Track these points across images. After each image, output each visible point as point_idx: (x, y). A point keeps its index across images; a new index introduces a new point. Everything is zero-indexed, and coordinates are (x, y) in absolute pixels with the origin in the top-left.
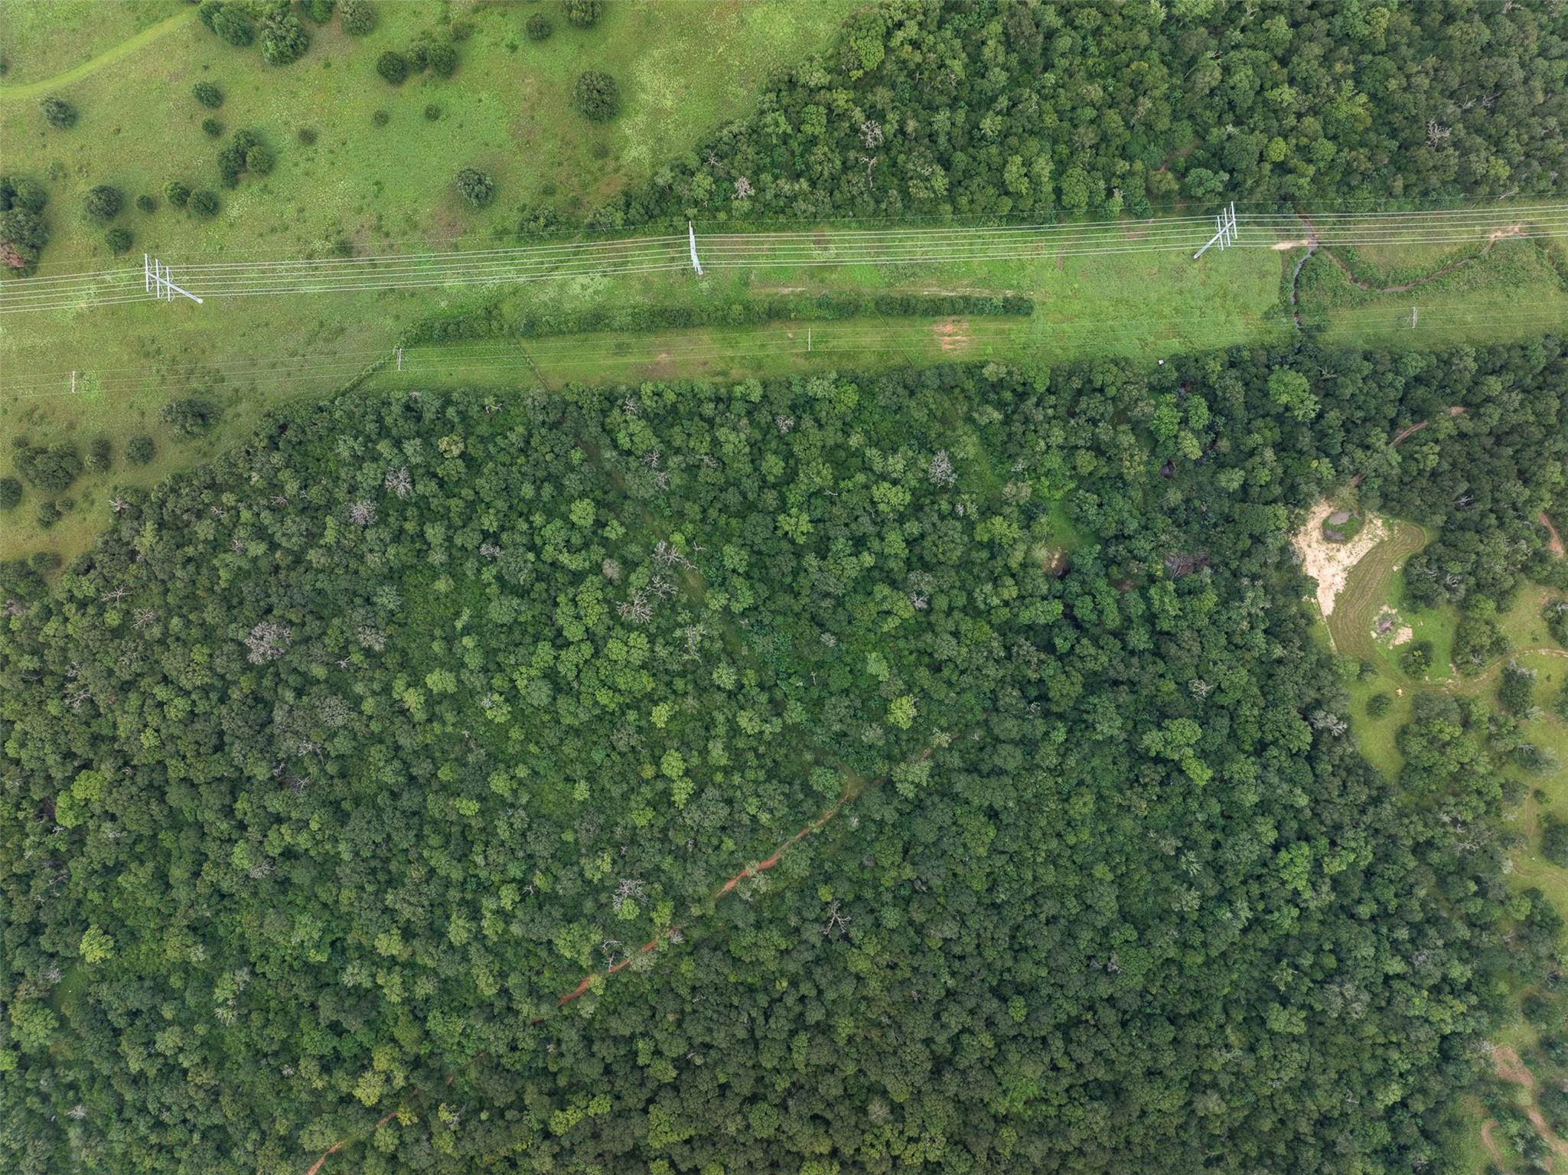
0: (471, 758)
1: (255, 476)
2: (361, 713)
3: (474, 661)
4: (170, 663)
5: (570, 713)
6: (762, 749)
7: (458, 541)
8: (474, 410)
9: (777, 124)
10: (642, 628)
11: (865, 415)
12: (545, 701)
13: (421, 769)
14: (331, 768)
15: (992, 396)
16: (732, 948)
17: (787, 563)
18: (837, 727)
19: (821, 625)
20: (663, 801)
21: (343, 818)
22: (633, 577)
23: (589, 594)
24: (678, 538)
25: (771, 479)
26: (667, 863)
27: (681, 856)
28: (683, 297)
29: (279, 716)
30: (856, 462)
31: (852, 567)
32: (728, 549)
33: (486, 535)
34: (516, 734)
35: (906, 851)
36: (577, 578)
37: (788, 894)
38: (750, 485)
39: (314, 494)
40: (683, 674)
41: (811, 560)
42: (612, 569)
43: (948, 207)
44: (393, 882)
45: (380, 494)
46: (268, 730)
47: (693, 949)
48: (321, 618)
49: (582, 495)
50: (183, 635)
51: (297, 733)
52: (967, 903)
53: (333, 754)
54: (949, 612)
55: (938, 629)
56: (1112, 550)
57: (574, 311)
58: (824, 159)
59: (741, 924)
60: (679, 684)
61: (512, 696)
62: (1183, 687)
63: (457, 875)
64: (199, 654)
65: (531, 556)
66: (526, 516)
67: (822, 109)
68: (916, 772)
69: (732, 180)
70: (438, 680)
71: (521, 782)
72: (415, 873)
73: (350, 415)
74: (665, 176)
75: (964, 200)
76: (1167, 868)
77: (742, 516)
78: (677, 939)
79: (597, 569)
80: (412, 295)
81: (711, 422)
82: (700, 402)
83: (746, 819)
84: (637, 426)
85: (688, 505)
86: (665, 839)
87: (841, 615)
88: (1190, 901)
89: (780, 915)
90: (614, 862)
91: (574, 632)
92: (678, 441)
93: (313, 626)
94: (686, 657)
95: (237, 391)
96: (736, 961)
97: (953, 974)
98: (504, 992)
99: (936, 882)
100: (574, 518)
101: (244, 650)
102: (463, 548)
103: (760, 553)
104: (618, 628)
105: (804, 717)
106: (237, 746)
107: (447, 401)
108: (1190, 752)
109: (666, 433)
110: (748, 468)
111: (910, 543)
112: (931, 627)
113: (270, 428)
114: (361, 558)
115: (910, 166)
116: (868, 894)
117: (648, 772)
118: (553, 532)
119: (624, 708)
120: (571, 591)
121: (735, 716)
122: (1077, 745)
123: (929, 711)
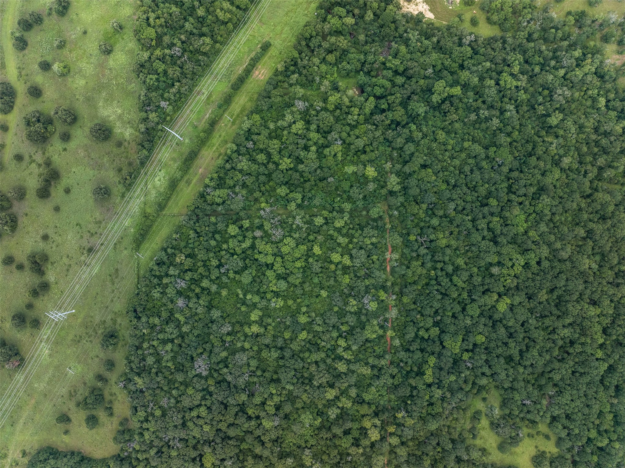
0: (288, 323)
1: (145, 331)
2: (248, 350)
3: (256, 299)
4: (186, 402)
5: (296, 279)
6: (351, 226)
7: (213, 277)
8: (174, 243)
9: (151, 79)
10: (284, 236)
11: (266, 118)
12: (286, 285)
13: (280, 343)
14: (259, 373)
15: (289, 73)
16: (409, 281)
17: (296, 175)
18: (361, 196)
19: (324, 179)
20: (346, 269)
21: (278, 381)
22: (266, 228)
23: (261, 245)
24: (263, 205)
25: (265, 162)
26: (367, 282)
27: (368, 276)
28: (186, 150)
29: (229, 378)
30: (279, 131)
31: (312, 155)
32: (278, 191)
33: (218, 267)
35: (417, 203)
36: (253, 247)
37: (404, 251)
38: (262, 169)
39: (164, 315)
40: (309, 234)
41: (301, 167)
42: (258, 233)
43: (218, 44)
44: (311, 378)
45: (180, 293)
46: (232, 386)
47: (401, 294)
48: (207, 342)
49: (227, 226)
50: (180, 393)
51: (239, 376)
52: (447, 194)
53: (255, 369)
54: (349, 135)
55: (352, 142)
56: (365, 70)
57: (165, 189)
58: (174, 72)
59: (403, 272)
60: (311, 238)
61: (277, 294)
62: (425, 77)
63: (323, 355)
64: (190, 391)
65: (235, 257)
66: (221, 250)
67: (157, 61)
68: (393, 181)
69: (159, 107)
70: (254, 316)
71: (307, 312)
72: (313, 368)
73: (147, 286)
74: (142, 127)
75: (219, 38)
76: (480, 123)
77: (271, 180)
78: (394, 297)
79: (255, 238)
80: (122, 238)
81: (233, 168)
82: (224, 168)
83: (370, 247)
84: (217, 192)
85: (255, 195)
86: (359, 277)
87: (326, 170)
88: (496, 122)
89: (409, 258)
90: (355, 299)
91: (270, 260)
92: (231, 183)
93: (208, 346)
94: (304, 229)
95: (112, 319)
96: (414, 283)
97: (467, 215)
98: (373, 367)
99: (434, 200)
100: (232, 234)
101: (199, 376)
102: (217, 278)
103: (287, 183)
104: (279, 244)
105: (350, 205)
106: (229, 399)
107: (165, 250)
108: (448, 89)
109: (226, 186)
110: (257, 166)
111: (318, 131)
112: (350, 144)
113: (132, 314)
114: (196, 314)
115: (196, 46)
116: (422, 224)
117: (333, 267)
118: (232, 243)
119: (307, 261)
120: (256, 251)
121: (334, 227)
122: (421, 125)
123: (377, 164)
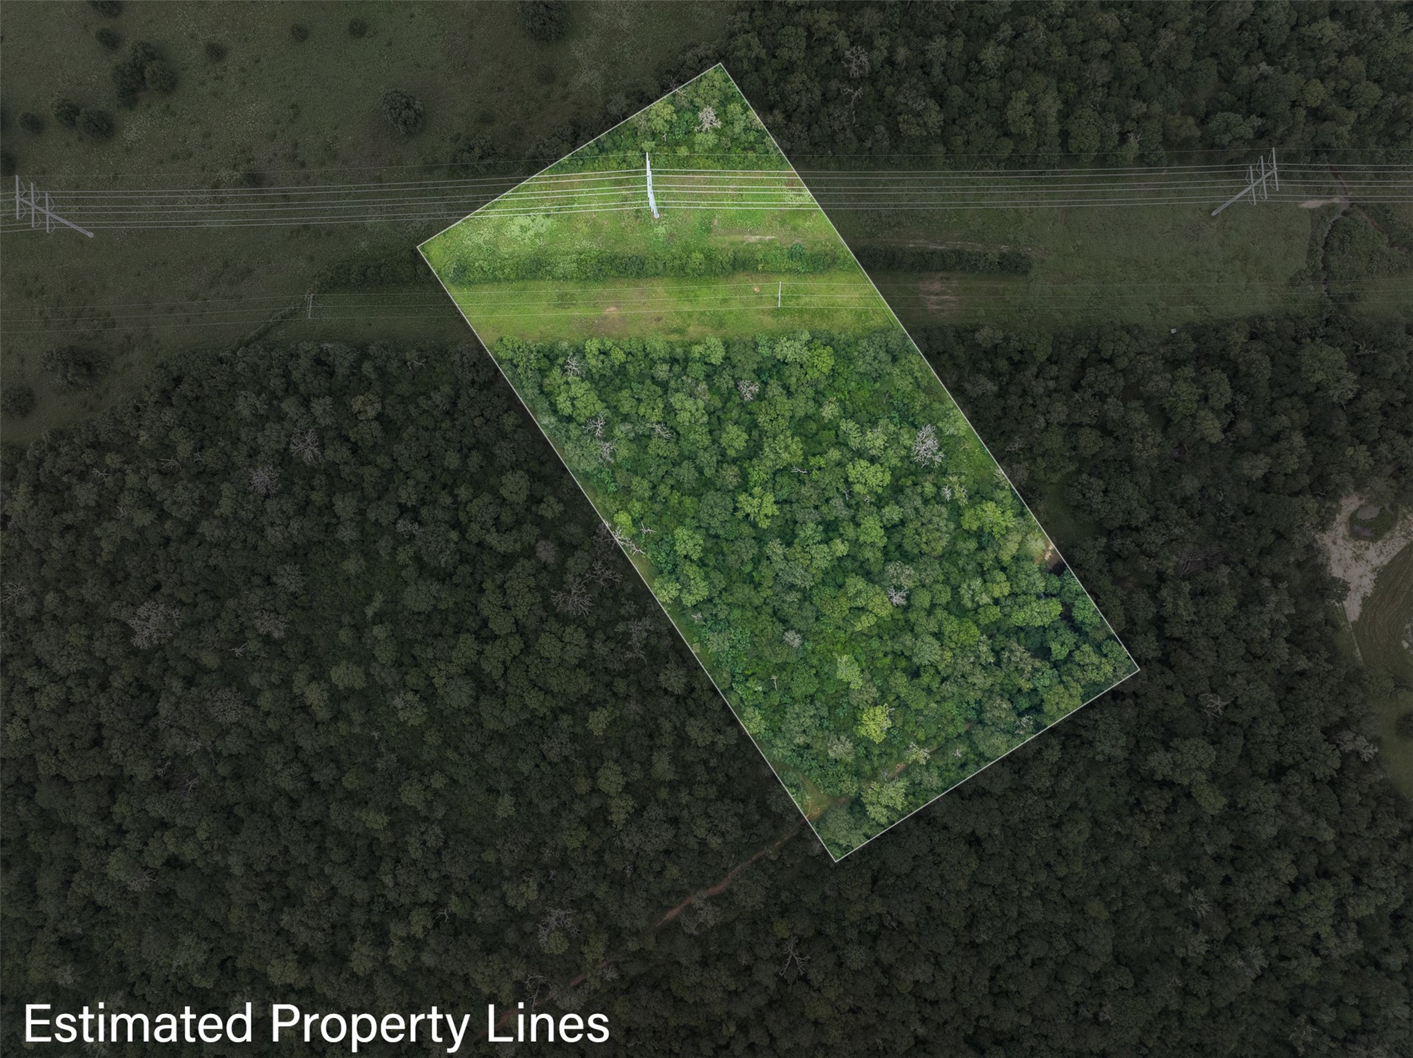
0: (380, 764)
1: (144, 436)
2: (256, 707)
3: (385, 654)
4: (43, 645)
5: (495, 717)
6: (713, 762)
7: (372, 516)
8: (393, 366)
9: (750, 47)
10: (580, 621)
11: (840, 382)
12: (466, 702)
13: (325, 774)
14: (223, 769)
15: (986, 365)
16: (673, 987)
17: (748, 550)
18: (800, 740)
19: (784, 621)
20: (598, 819)
21: (235, 825)
22: (570, 563)
23: (520, 579)
24: (623, 518)
25: (731, 453)
26: (602, 891)
27: (618, 883)
28: (635, 243)
29: (164, 708)
30: (828, 435)
31: (822, 557)
32: (681, 533)
33: (403, 509)
34: (432, 738)
35: (875, 880)
36: (507, 561)
37: (739, 927)
38: (707, 459)
39: (209, 457)
40: (625, 674)
41: (776, 548)
42: (547, 552)
43: (941, 148)
44: (291, 899)
45: (284, 458)
46: (152, 724)
47: (630, 986)
48: (215, 598)
49: (515, 467)
50: (59, 613)
51: (183, 729)
52: (943, 942)
53: (225, 753)
54: (930, 612)
55: (918, 629)
56: (1117, 543)
57: (512, 255)
58: (802, 88)
59: (684, 961)
60: (621, 686)
61: (428, 695)
62: (1194, 702)
63: (362, 895)
64: (76, 636)
65: (454, 535)
66: (449, 488)
67: (801, 31)
68: (889, 794)
69: (696, 109)
70: (344, 675)
71: (436, 793)
72: (314, 892)
73: (254, 368)
74: (619, 104)
75: (959, 141)
76: (1169, 906)
77: (697, 494)
78: (611, 975)
79: (530, 552)
80: (329, 234)
81: (664, 386)
82: (653, 363)
83: (693, 843)
84: (580, 389)
85: (636, 480)
86: (600, 863)
87: (808, 612)
88: (1197, 945)
89: (729, 951)
90: (541, 887)
91: (501, 624)
92: (626, 407)
93: (206, 607)
94: (629, 655)
95: (129, 337)
96: (678, 1001)
97: (924, 1021)
99: (909, 920)
100: (504, 492)
101: (127, 632)
102: (376, 523)
103: (717, 536)
104: (552, 619)
105: (764, 724)
106: (116, 743)
107: (364, 355)
108: (1202, 777)
109: (612, 398)
110: (706, 441)
111: (889, 529)
112: (911, 627)
113: (162, 380)
114: (261, 532)
115: (901, 99)
116: (831, 929)
117: (583, 786)
118: (481, 509)
119: (556, 713)
120: (499, 577)
121: (683, 724)
122: (1072, 762)
123: (905, 723)
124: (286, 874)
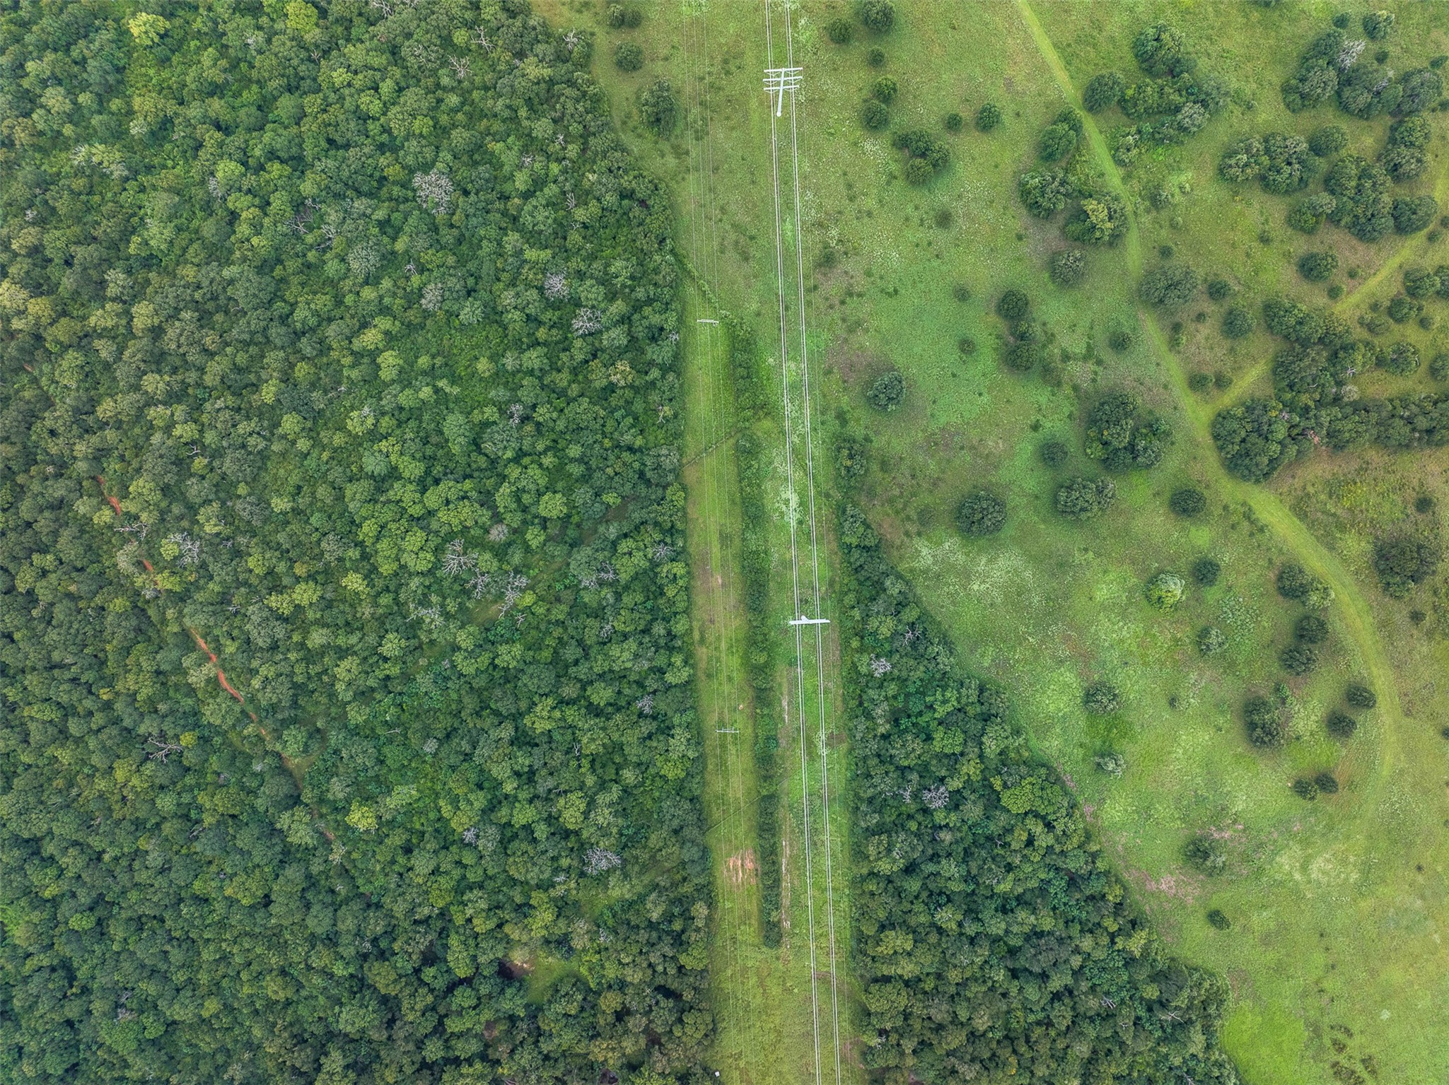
0: (316, 394)
1: (594, 176)
2: (363, 285)
3: (407, 398)
4: (411, 97)
5: (355, 493)
6: (325, 679)
7: (526, 381)
8: (654, 397)
9: (945, 702)
10: (438, 565)
11: (659, 782)
12: (369, 469)
13: (306, 345)
14: (312, 256)
15: (676, 911)
16: (139, 647)
17: (506, 706)
18: (344, 754)
19: (445, 739)
20: (274, 583)
21: (264, 267)
22: (488, 556)
23: (467, 513)
24: (529, 599)
25: (589, 691)
26: (214, 587)
27: (224, 599)
28: (776, 599)
29: (360, 205)
30: (610, 773)
31: (500, 771)
32: (517, 649)
33: (531, 409)
34: (339, 439)
35: (231, 817)
36: (486, 499)
37: (190, 702)
38: (582, 671)
39: (575, 237)
40: (396, 602)
41: (507, 731)
42: (498, 534)
43: (865, 871)
44: (204, 319)
45: (574, 303)
46: (348, 193)
47: (138, 609)
48: (455, 244)
49: (570, 504)
50: (443, 107)
51: (343, 222)
52: (179, 876)
53: (325, 258)
54: (459, 863)
55: (442, 853)
56: (523, 1025)
57: (763, 492)
58: (909, 750)
59: (158, 657)
60: (385, 600)
61: (374, 436)
63: (208, 380)
64: (421, 125)
65: (510, 454)
66: (554, 447)
67: (958, 750)
68: (299, 829)
69: (890, 654)
70: (389, 360)
71: (294, 443)
72: (210, 340)
73: (656, 271)
74: (894, 588)
75: (872, 887)
77: (556, 659)
78: (148, 594)
79: (497, 518)
81: (647, 631)
82: (666, 620)
83: (255, 664)
84: (639, 561)
85: (565, 608)
86: (239, 584)
89: (171, 693)
90: (216, 535)
91: (433, 498)
92: (627, 600)
93: (448, 237)
94: (412, 606)
95: (687, 153)
96: (128, 651)
97: (116, 859)
98: (103, 425)
99: (197, 847)
100: (547, 496)
101: (426, 167)
102: (519, 386)
103: (516, 679)
104: (438, 541)
105: (353, 723)
106: (331, 163)
107: (665, 369)
109: (637, 586)
110: (597, 670)
111: (528, 828)
112: (445, 847)
113: (642, 191)
114: (511, 284)
115: (903, 836)
116: (190, 779)
117: (300, 570)
118: (534, 476)
119: (359, 544)
120: (474, 494)
121: (355, 653)
122: (338, 984)
123: (367, 842)
124: (226, 313)
